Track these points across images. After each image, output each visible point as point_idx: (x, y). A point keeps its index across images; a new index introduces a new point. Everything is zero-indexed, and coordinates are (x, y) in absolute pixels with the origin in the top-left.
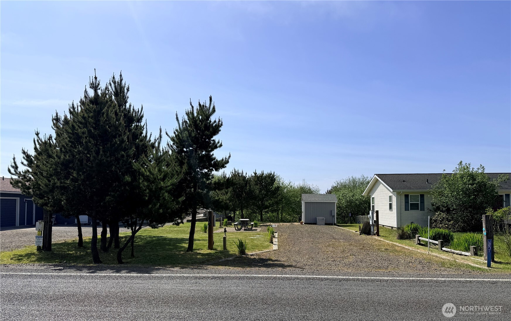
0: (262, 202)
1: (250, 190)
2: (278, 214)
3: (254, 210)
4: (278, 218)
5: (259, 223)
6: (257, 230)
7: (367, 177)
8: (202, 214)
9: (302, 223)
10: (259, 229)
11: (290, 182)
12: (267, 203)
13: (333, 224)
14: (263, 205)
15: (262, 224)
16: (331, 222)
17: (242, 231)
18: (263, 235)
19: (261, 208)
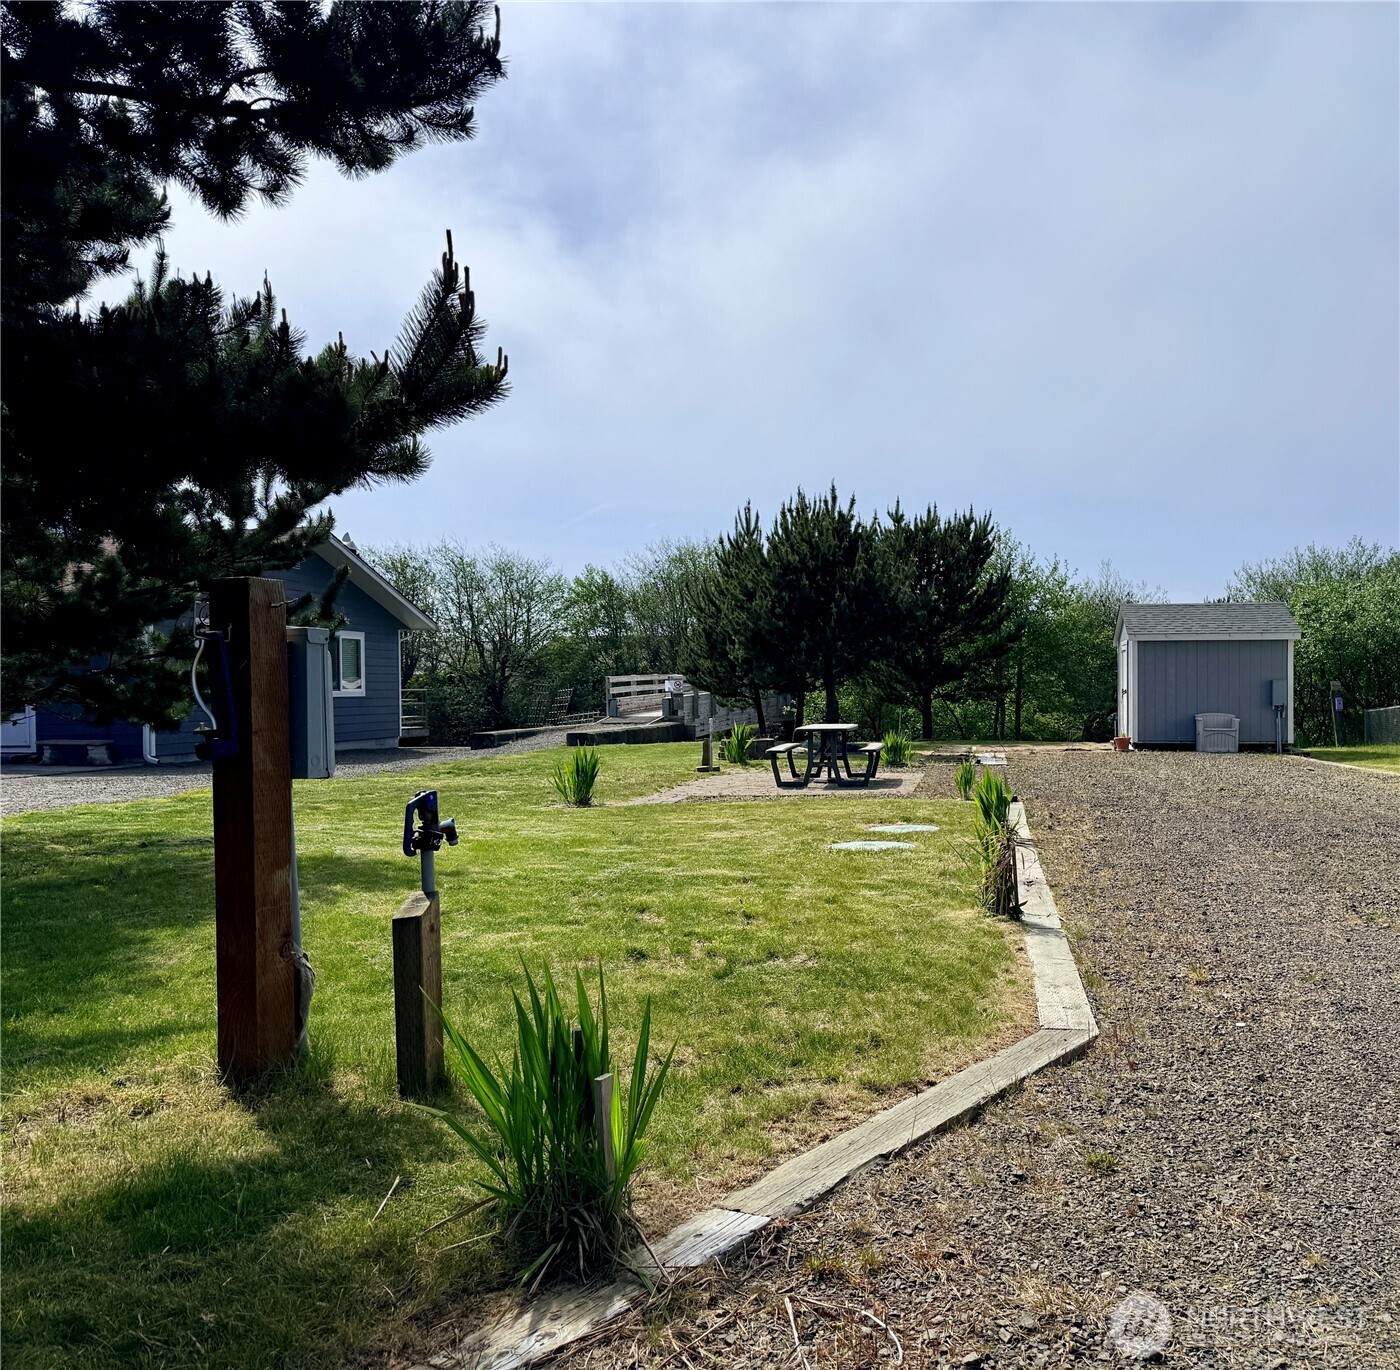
0: (928, 652)
1: (869, 581)
2: (1001, 704)
3: (891, 687)
4: (1003, 724)
5: (914, 748)
6: (896, 783)
7: (1376, 549)
8: (656, 709)
9: (1123, 745)
10: (910, 779)
11: (1056, 563)
12: (949, 655)
13: (1279, 747)
14: (934, 660)
15: (929, 753)
16: (1267, 739)
17: (815, 789)
18: (931, 821)
19: (926, 677)
